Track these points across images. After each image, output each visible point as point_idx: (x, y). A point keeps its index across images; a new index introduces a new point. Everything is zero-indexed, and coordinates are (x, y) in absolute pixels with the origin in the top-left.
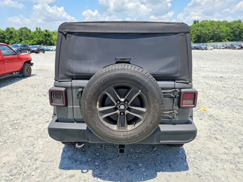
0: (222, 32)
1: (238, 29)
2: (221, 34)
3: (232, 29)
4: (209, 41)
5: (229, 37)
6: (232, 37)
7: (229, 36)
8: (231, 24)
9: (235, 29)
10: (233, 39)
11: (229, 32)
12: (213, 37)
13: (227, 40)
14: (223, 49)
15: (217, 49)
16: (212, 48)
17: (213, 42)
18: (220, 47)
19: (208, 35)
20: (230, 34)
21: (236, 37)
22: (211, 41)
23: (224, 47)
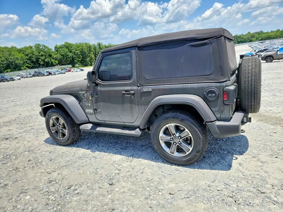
0: (17, 59)
1: (33, 55)
2: (17, 62)
3: (27, 55)
4: (6, 71)
5: (27, 65)
6: (30, 64)
7: (27, 63)
8: (23, 50)
9: (30, 55)
10: (33, 66)
11: (26, 59)
12: (9, 65)
13: (27, 68)
14: (31, 77)
15: (24, 78)
16: (19, 78)
17: (11, 71)
18: (27, 75)
19: (2, 64)
20: (27, 61)
21: (35, 64)
22: (8, 70)
23: (31, 76)
